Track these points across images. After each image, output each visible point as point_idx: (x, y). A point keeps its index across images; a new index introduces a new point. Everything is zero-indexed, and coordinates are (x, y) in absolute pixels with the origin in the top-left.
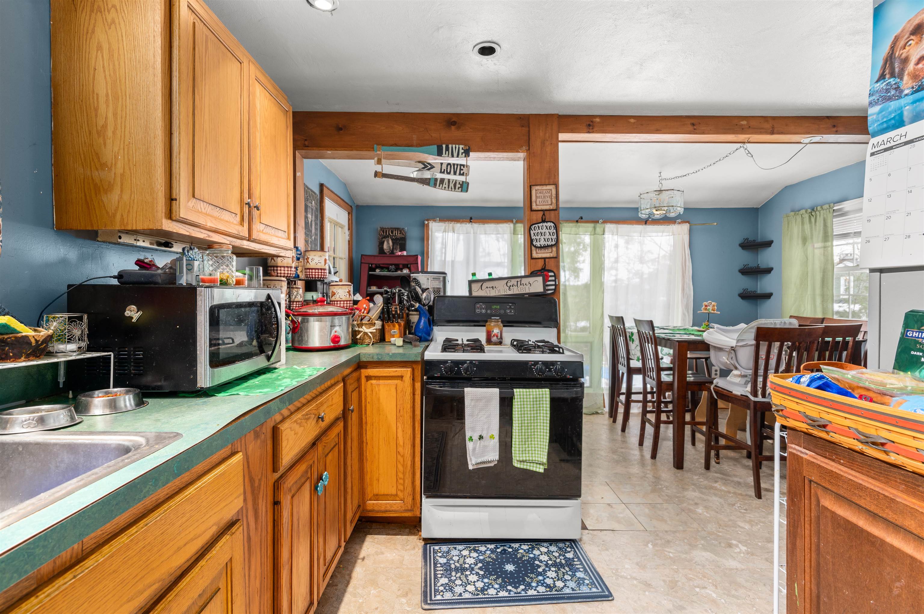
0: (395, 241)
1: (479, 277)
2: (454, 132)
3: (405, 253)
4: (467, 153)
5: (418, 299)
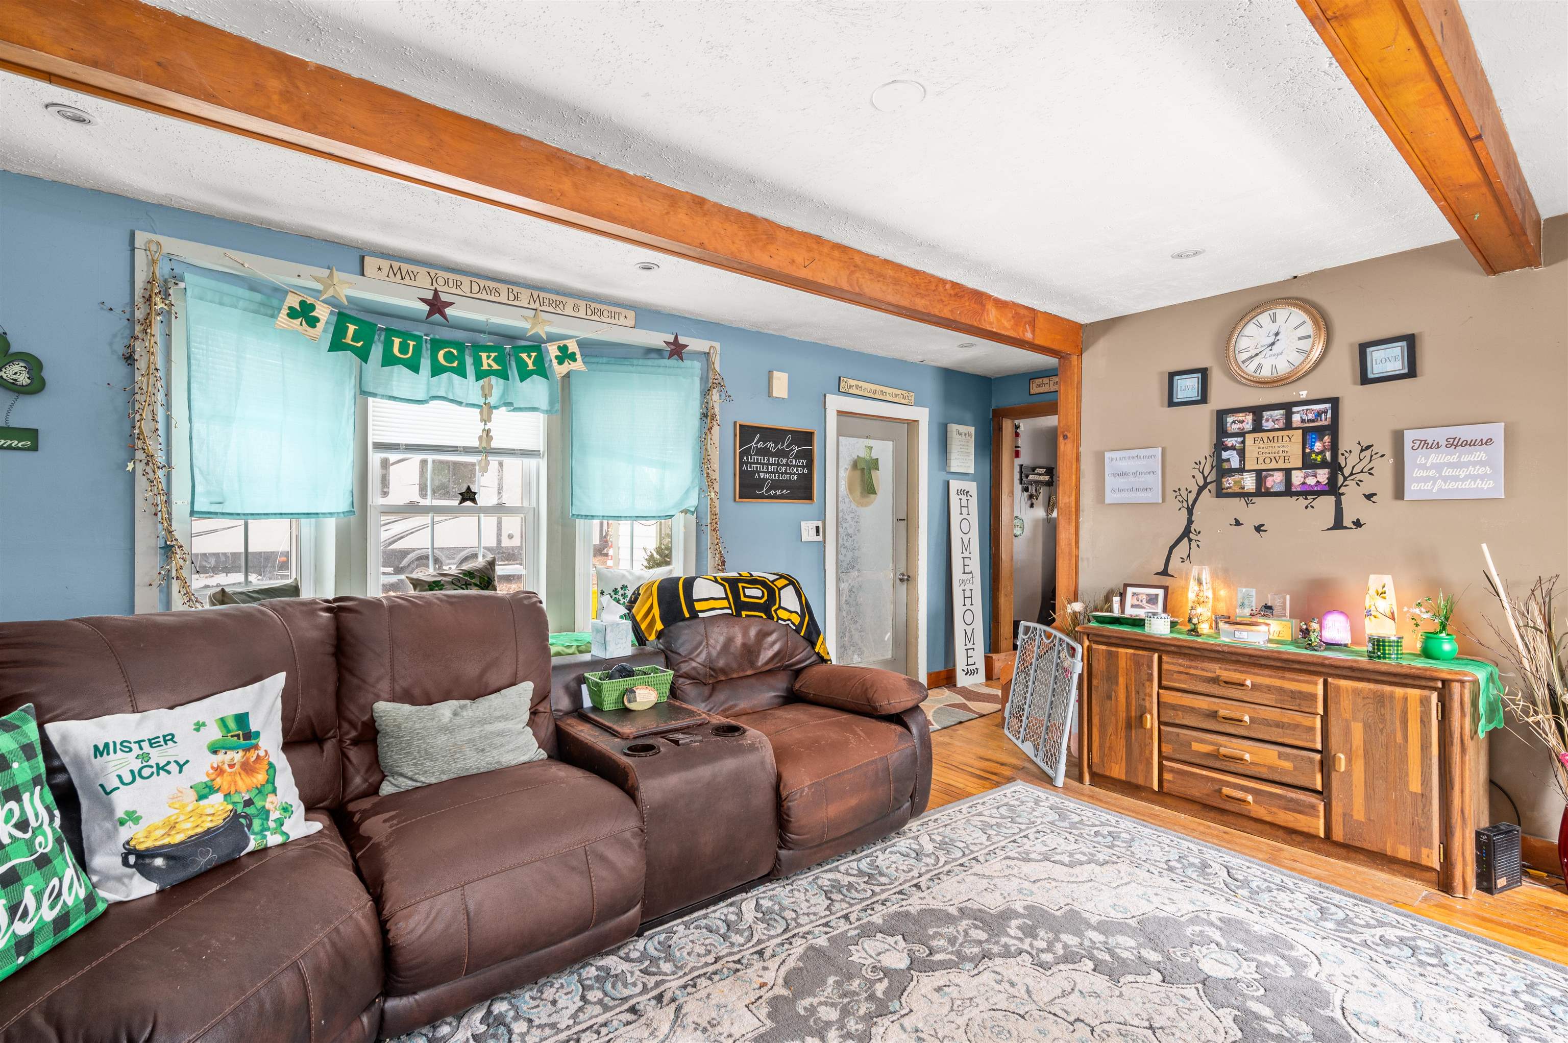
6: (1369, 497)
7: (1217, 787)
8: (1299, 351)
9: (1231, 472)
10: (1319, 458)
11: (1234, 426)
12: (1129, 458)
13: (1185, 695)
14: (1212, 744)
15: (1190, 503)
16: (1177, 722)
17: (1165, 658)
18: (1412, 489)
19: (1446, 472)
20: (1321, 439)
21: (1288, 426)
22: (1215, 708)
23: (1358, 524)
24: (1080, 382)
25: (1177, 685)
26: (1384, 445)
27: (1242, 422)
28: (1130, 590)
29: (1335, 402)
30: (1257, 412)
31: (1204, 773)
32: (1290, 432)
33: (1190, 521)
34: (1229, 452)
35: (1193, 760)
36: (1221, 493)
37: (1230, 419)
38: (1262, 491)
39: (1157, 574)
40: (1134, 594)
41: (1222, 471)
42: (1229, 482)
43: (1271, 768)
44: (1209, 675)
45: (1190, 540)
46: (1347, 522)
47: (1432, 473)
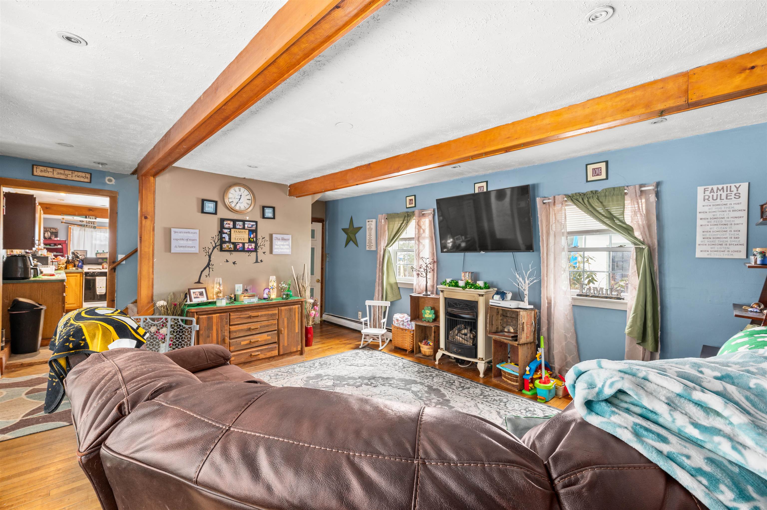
0: (52, 233)
1: (99, 252)
2: (91, 212)
3: (58, 239)
4: (96, 219)
5: (78, 257)
6: (264, 253)
7: (249, 354)
8: (248, 204)
9: (225, 242)
10: (252, 240)
11: (227, 225)
12: (184, 232)
13: (239, 326)
14: (248, 340)
15: (210, 253)
16: (237, 336)
17: (231, 314)
18: (275, 251)
19: (282, 247)
20: (253, 234)
21: (244, 228)
22: (249, 327)
23: (261, 261)
24: (154, 192)
25: (236, 323)
26: (267, 238)
27: (229, 224)
28: (192, 291)
29: (256, 222)
30: (234, 221)
31: (245, 351)
32: (244, 230)
33: (210, 261)
34: (225, 235)
35: (242, 348)
36: (222, 250)
37: (225, 223)
38: (236, 250)
39: (195, 283)
40: (194, 293)
41: (222, 242)
42: (225, 246)
43: (265, 340)
44: (247, 316)
45: (209, 268)
46: (259, 261)
47: (279, 247)
